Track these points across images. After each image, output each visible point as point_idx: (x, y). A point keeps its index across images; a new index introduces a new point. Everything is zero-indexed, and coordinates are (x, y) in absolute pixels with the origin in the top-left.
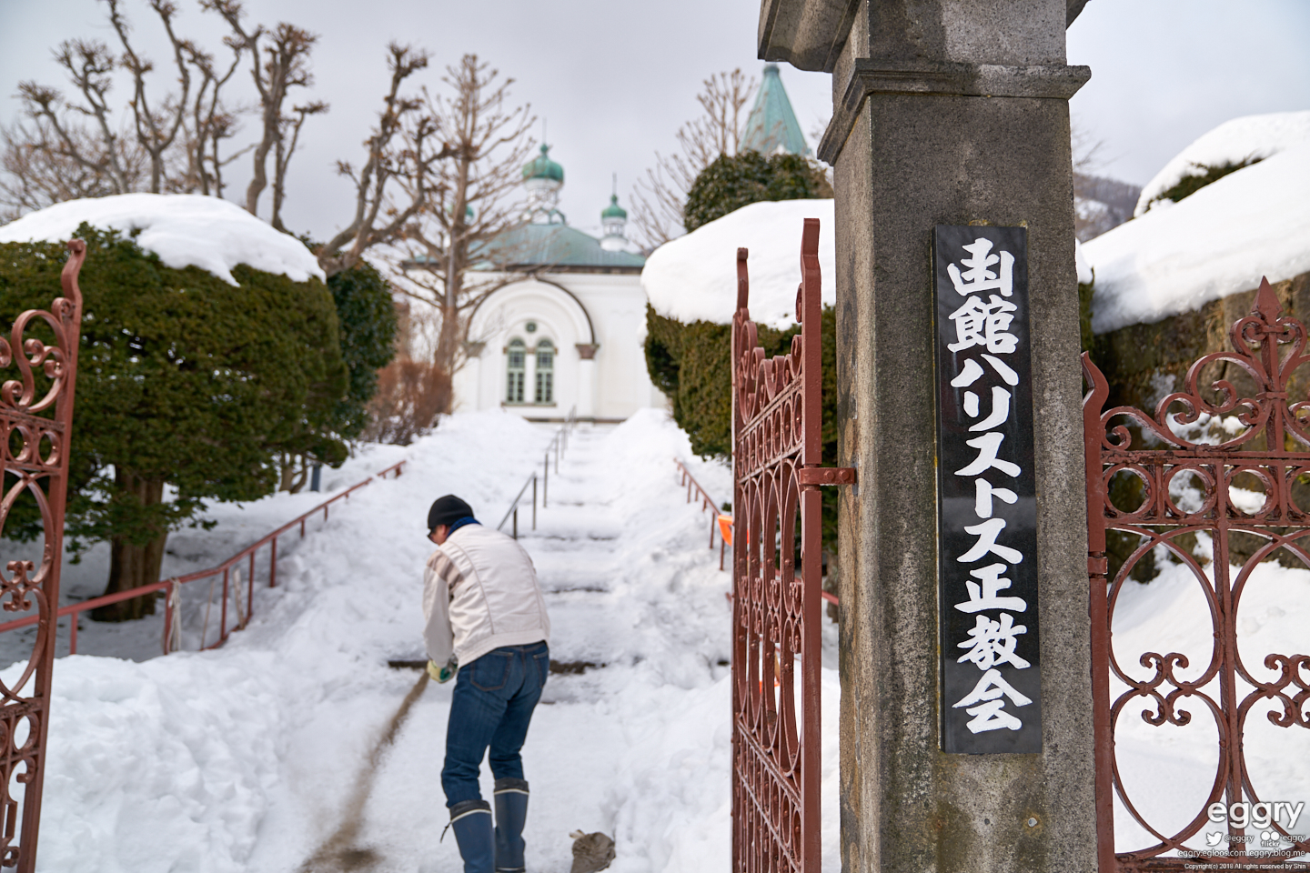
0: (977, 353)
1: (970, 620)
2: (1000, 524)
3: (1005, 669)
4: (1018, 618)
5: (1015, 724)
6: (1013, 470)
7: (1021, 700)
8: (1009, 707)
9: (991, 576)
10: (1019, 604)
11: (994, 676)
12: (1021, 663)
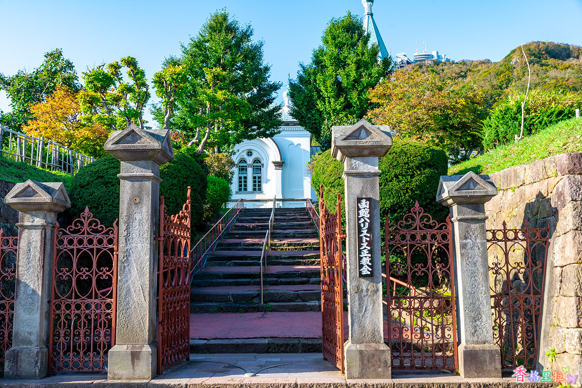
0: (363, 217)
1: (362, 258)
2: (367, 243)
3: (368, 265)
5: (369, 273)
6: (369, 235)
7: (371, 269)
8: (368, 270)
9: (366, 251)
10: (370, 255)
11: (366, 266)
12: (370, 264)
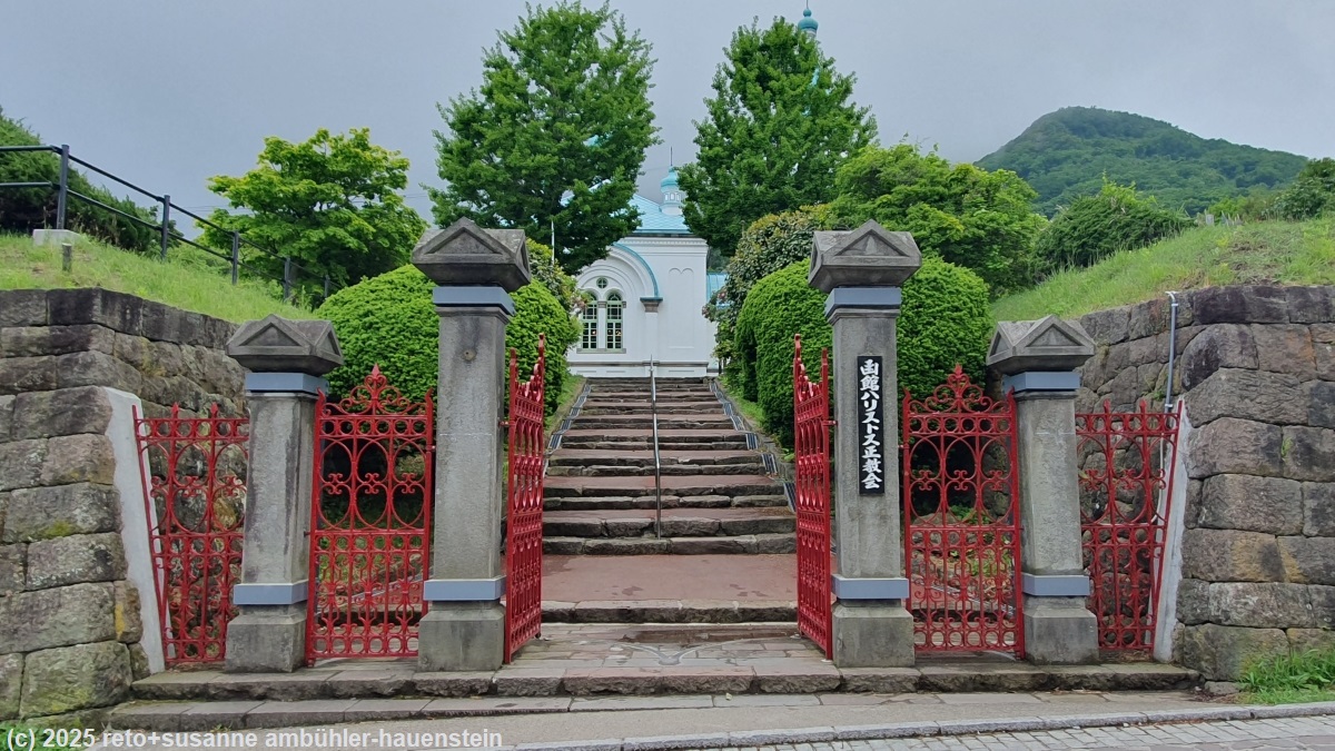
0: (868, 390)
1: (866, 460)
2: (874, 435)
3: (875, 473)
4: (879, 459)
5: (878, 486)
6: (877, 421)
7: (879, 480)
8: (876, 482)
9: (871, 449)
10: (879, 456)
11: (873, 475)
12: (879, 471)
